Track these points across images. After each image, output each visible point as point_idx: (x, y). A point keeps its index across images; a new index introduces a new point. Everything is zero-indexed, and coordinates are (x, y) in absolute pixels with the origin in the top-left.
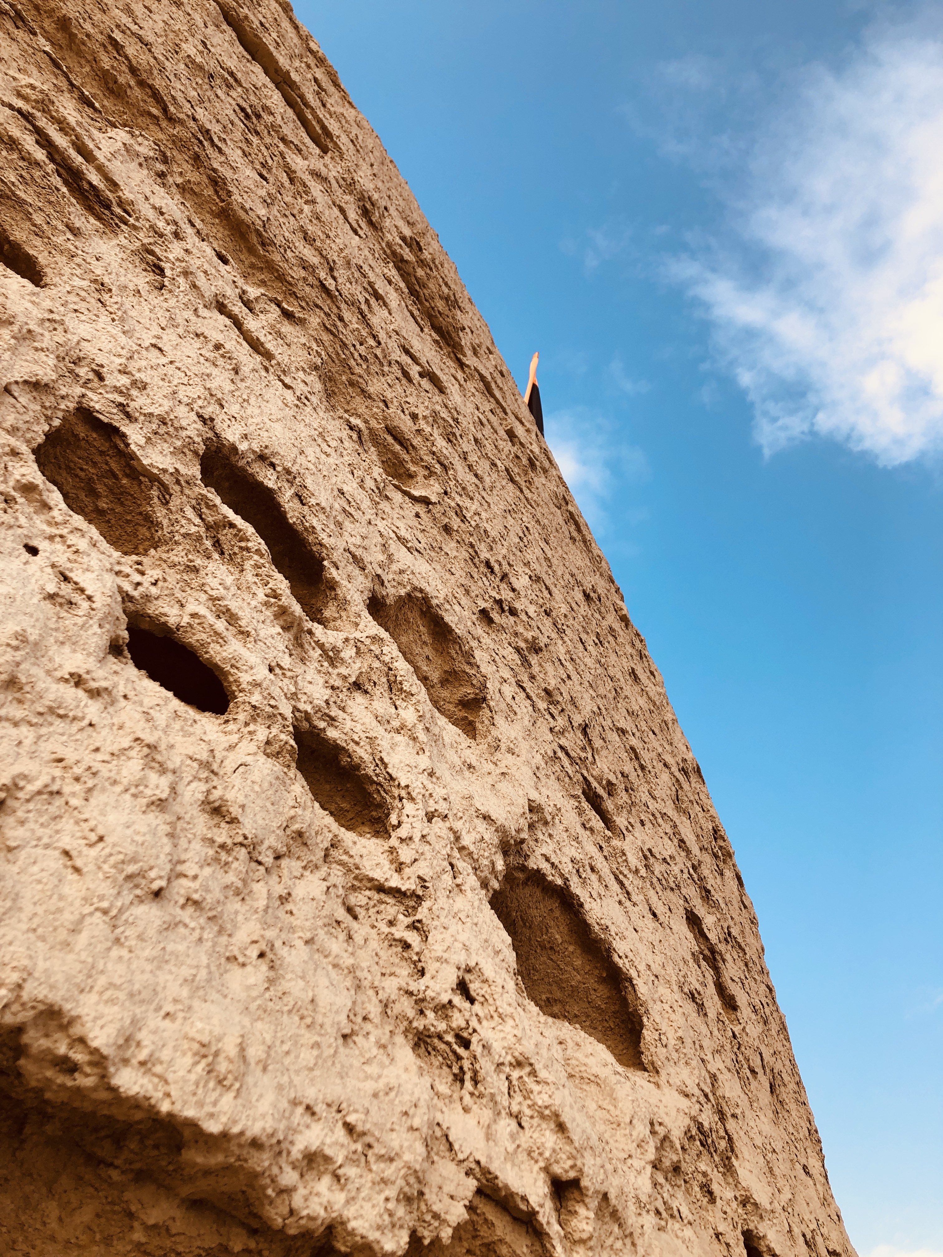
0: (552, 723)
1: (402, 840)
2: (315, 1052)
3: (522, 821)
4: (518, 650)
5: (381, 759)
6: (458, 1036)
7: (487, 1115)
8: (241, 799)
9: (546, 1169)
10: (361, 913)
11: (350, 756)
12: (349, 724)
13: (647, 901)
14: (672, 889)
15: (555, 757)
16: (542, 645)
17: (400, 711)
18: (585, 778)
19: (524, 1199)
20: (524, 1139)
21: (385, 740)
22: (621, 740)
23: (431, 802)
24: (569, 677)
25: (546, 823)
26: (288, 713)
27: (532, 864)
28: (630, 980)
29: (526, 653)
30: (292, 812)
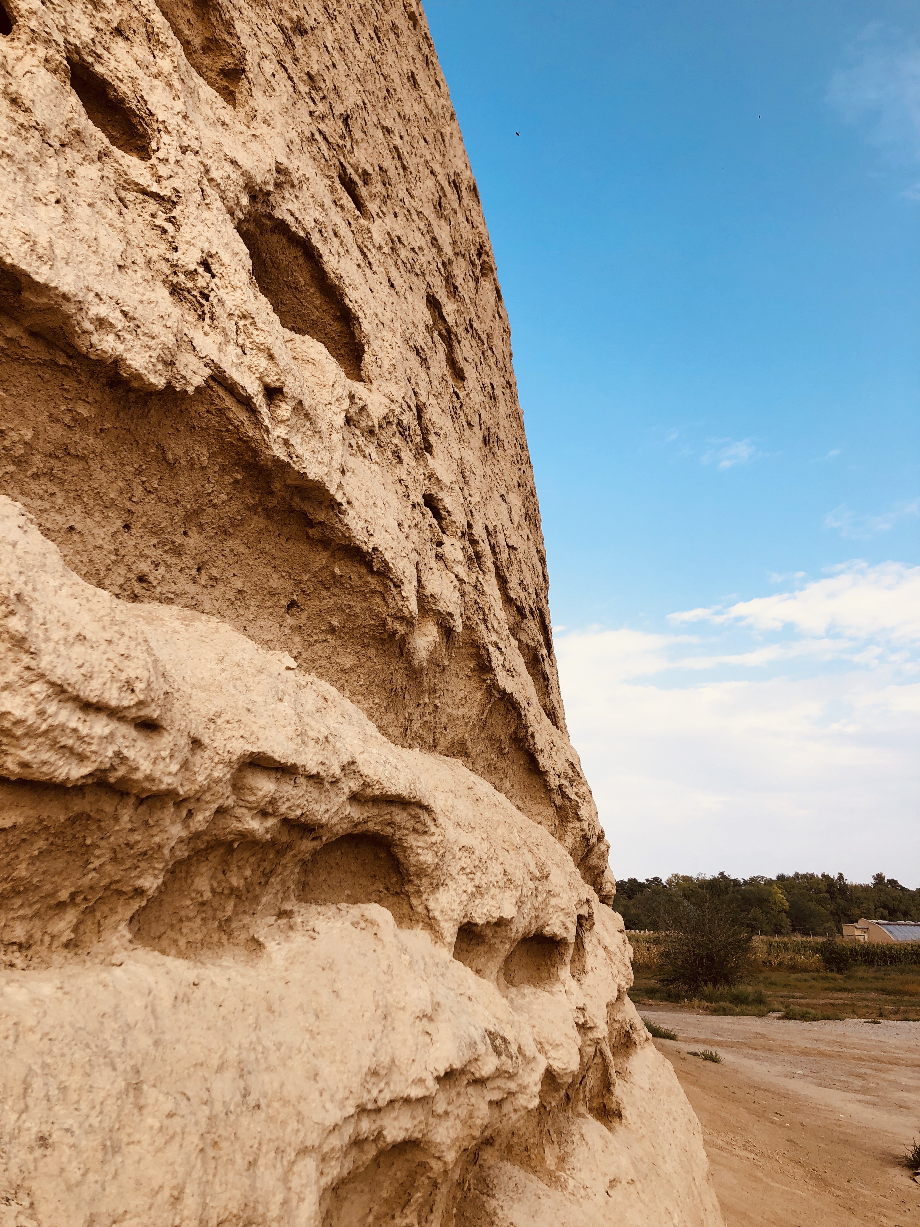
0: (313, 107)
1: (160, 160)
2: (100, 268)
3: (268, 176)
4: (282, 28)
5: (142, 97)
6: (201, 293)
7: (220, 338)
8: (31, 96)
9: (260, 379)
10: (131, 206)
11: (115, 91)
12: (113, 64)
13: (387, 273)
14: (417, 274)
15: (312, 139)
16: (307, 27)
17: (158, 60)
18: (341, 164)
19: (243, 388)
20: (246, 360)
21: (145, 83)
22: (386, 138)
23: (185, 138)
24: (334, 65)
25: (293, 186)
26: (61, 42)
27: (278, 214)
28: (358, 319)
29: (290, 32)
30: (70, 115)
